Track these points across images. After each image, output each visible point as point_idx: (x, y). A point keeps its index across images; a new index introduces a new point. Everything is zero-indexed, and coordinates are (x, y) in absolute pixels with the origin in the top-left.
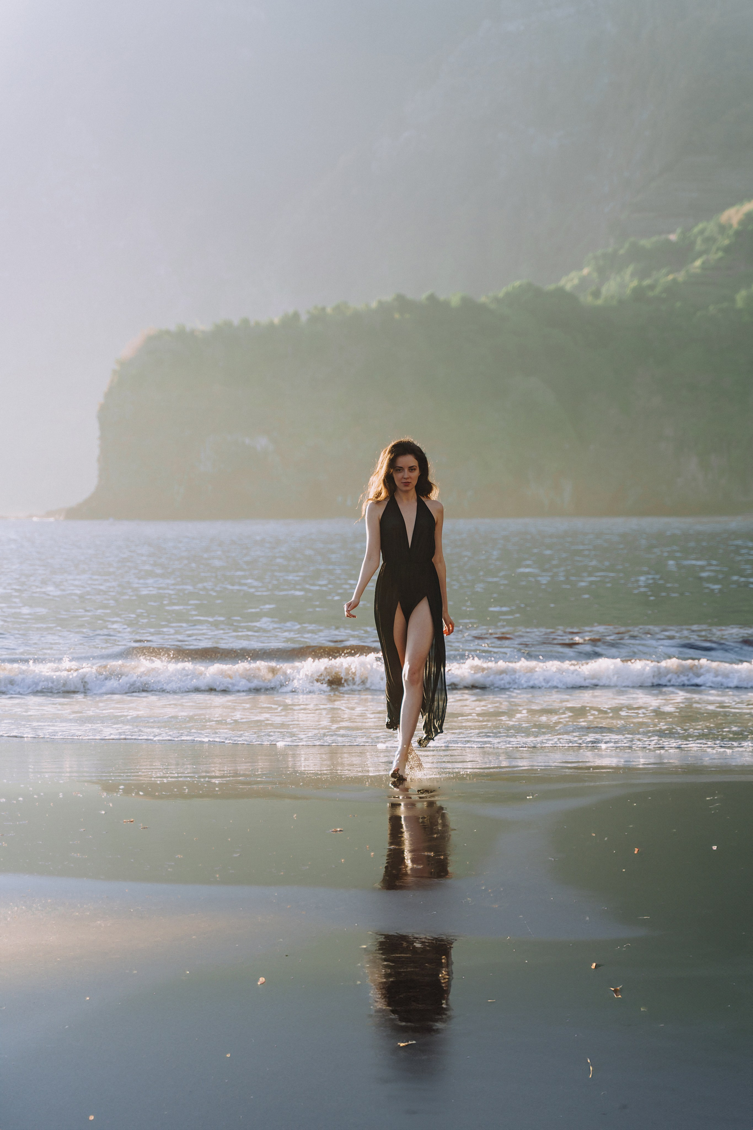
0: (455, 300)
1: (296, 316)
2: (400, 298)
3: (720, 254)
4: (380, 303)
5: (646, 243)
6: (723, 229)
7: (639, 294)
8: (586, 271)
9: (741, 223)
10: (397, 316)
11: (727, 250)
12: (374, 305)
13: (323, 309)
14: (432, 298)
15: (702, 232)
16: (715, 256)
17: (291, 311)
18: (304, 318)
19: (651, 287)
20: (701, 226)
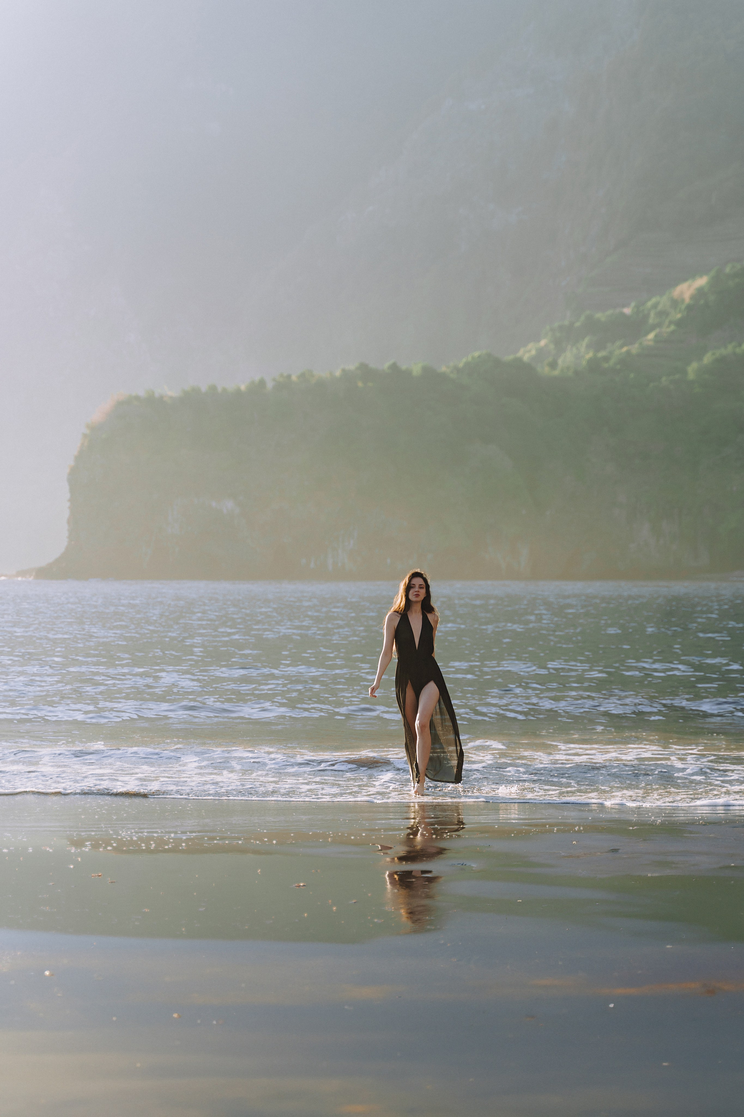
0: (416, 369)
1: (262, 383)
2: (363, 367)
3: (672, 327)
4: (343, 370)
5: (600, 316)
6: (675, 303)
7: (594, 365)
8: (543, 343)
9: (692, 297)
10: (360, 384)
11: (679, 323)
12: (338, 373)
13: (289, 377)
14: (394, 367)
15: (655, 306)
16: (668, 329)
17: (257, 379)
18: (270, 385)
19: (606, 359)
20: (654, 300)
